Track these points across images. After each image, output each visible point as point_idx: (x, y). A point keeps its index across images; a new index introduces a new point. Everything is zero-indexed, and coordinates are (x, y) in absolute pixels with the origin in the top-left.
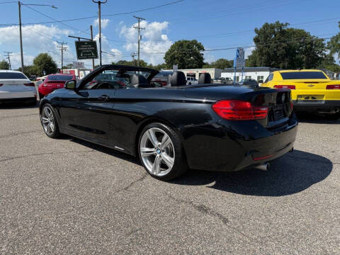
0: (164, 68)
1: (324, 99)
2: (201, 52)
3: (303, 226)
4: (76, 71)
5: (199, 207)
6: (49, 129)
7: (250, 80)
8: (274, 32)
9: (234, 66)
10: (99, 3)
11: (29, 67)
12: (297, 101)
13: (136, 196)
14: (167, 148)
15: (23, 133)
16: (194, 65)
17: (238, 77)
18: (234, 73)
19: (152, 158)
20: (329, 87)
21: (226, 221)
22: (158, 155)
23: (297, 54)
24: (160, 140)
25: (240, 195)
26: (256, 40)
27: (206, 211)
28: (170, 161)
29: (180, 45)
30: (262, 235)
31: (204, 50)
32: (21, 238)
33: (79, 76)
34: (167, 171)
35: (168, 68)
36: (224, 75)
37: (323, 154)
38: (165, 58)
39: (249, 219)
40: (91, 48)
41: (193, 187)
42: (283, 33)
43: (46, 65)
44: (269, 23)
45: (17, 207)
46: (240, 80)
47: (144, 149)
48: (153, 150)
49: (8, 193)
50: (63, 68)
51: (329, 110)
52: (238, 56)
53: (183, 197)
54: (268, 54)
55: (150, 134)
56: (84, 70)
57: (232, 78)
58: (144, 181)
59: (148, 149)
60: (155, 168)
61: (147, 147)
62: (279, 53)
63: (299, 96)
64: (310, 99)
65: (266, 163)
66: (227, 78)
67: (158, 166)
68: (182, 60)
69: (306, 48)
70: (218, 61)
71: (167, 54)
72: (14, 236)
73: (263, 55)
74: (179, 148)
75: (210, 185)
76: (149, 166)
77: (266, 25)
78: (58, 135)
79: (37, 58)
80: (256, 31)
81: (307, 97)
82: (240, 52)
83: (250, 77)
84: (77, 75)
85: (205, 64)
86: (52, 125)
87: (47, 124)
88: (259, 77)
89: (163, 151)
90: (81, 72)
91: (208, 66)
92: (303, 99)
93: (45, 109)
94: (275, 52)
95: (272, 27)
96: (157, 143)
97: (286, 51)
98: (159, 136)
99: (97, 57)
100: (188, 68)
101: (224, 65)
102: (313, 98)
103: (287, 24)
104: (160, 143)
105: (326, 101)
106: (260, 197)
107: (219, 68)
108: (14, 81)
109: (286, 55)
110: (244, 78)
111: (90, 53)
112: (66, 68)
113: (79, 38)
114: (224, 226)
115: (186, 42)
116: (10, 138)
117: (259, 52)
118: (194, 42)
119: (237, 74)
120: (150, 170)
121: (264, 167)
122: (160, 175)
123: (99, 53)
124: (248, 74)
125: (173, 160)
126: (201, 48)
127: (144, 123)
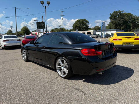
0: (72, 31)
1: (134, 44)
2: (88, 24)
3: (114, 96)
4: (38, 33)
5: (76, 89)
6: (25, 58)
7: (108, 35)
8: (118, 15)
9: (101, 29)
10: (46, 7)
11: (19, 32)
12: (123, 45)
13: (53, 84)
14: (66, 66)
15: (15, 60)
16: (85, 29)
17: (103, 34)
18: (101, 32)
19: (60, 70)
20: (135, 39)
21: (85, 94)
22: (63, 69)
23: (128, 23)
24: (63, 63)
25: (92, 84)
26: (111, 18)
27: (78, 90)
28: (67, 71)
29: (79, 21)
30: (97, 99)
31: (89, 23)
32: (11, 100)
33: (39, 35)
34: (66, 75)
35: (74, 31)
36: (97, 33)
37: (130, 67)
38: (73, 27)
39: (94, 93)
40: (42, 25)
41: (75, 81)
42: (122, 15)
43: (26, 31)
44: (116, 11)
45: (11, 89)
46: (104, 35)
47: (58, 67)
48: (61, 67)
49: (8, 83)
50: (32, 32)
51: (136, 49)
52: (102, 25)
53: (71, 85)
54: (116, 23)
55: (59, 61)
56: (41, 33)
57: (101, 34)
58: (58, 78)
59: (59, 67)
60: (61, 74)
61: (59, 66)
62: (120, 23)
63: (123, 43)
64: (128, 44)
65: (102, 72)
66: (98, 34)
67: (63, 73)
68: (79, 27)
69: (132, 20)
70: (95, 27)
71: (74, 25)
72: (9, 99)
73: (113, 24)
74: (69, 66)
75: (82, 80)
76: (60, 73)
77: (115, 12)
78: (28, 60)
79: (22, 28)
80: (110, 14)
81: (127, 43)
82: (103, 23)
83: (108, 33)
84: (38, 34)
85: (89, 29)
86: (26, 57)
87: (24, 56)
88: (112, 33)
89: (64, 67)
90: (40, 33)
91: (91, 29)
92: (125, 44)
93: (23, 51)
94: (119, 23)
95: (117, 12)
96: (62, 64)
97: (123, 22)
98: (63, 62)
99: (45, 28)
100: (82, 30)
101: (97, 29)
102: (129, 44)
103: (123, 11)
104: (63, 64)
105: (135, 45)
106: (100, 85)
107: (95, 30)
108: (13, 39)
109: (124, 24)
110: (105, 34)
111: (42, 26)
112: (34, 32)
113: (38, 21)
114: (84, 96)
115: (81, 20)
116: (10, 62)
117: (112, 23)
118: (84, 20)
119: (103, 32)
120: (60, 74)
121: (101, 73)
122: (63, 76)
123: (46, 26)
124: (107, 32)
125: (67, 70)
126: (87, 22)
127: (57, 57)
